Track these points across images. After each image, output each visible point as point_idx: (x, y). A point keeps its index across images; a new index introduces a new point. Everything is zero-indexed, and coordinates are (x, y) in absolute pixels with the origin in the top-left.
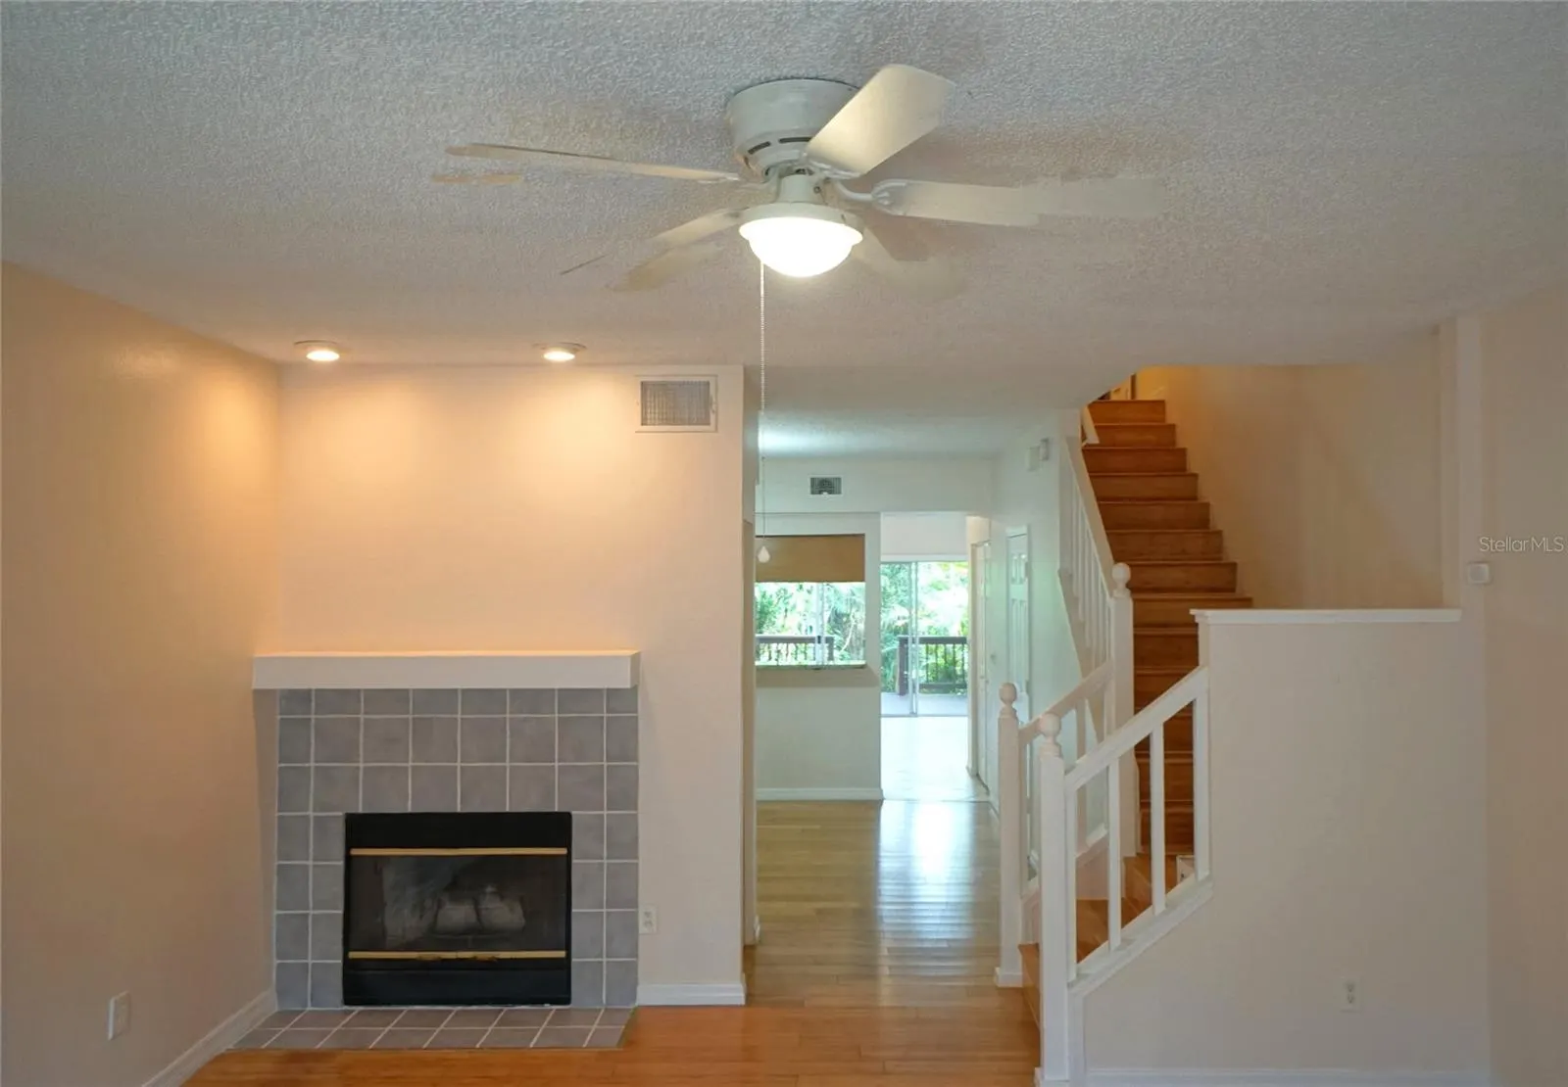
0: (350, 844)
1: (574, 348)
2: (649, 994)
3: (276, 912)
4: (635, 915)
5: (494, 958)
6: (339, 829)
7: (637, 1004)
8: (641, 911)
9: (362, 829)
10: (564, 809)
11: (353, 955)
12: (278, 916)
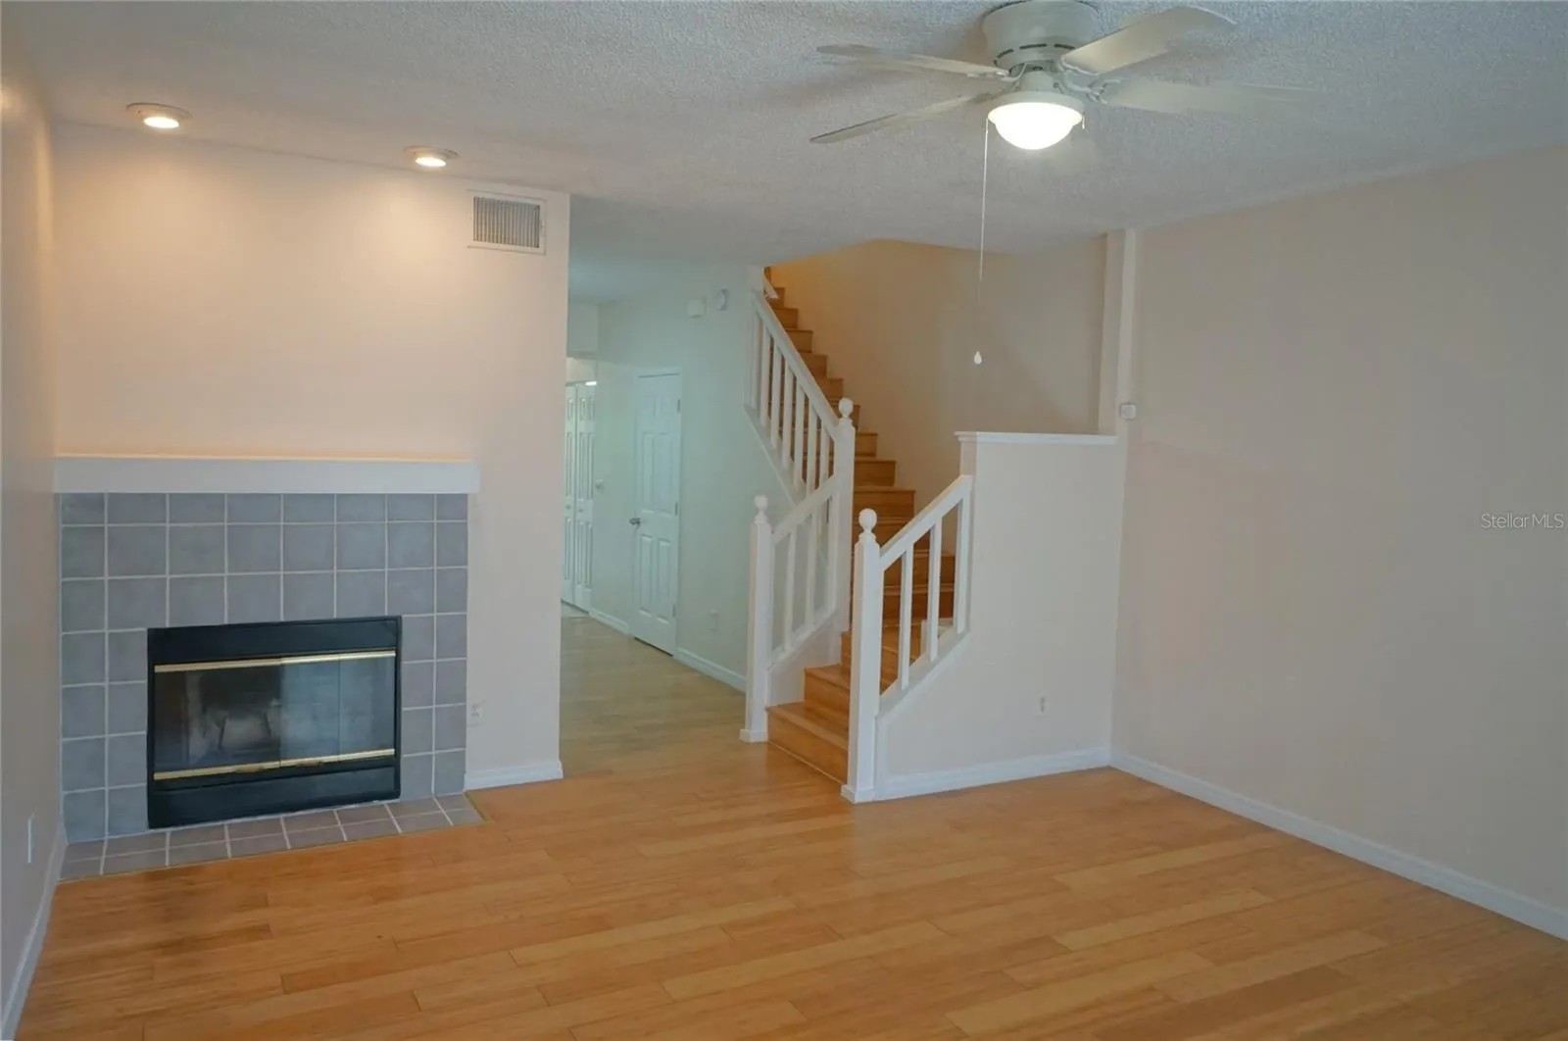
0: (154, 658)
1: (447, 155)
2: (476, 779)
3: (62, 740)
4: (464, 709)
5: (320, 763)
6: (142, 646)
7: (464, 790)
8: (469, 702)
9: (165, 644)
10: (395, 613)
11: (158, 776)
12: (65, 744)
